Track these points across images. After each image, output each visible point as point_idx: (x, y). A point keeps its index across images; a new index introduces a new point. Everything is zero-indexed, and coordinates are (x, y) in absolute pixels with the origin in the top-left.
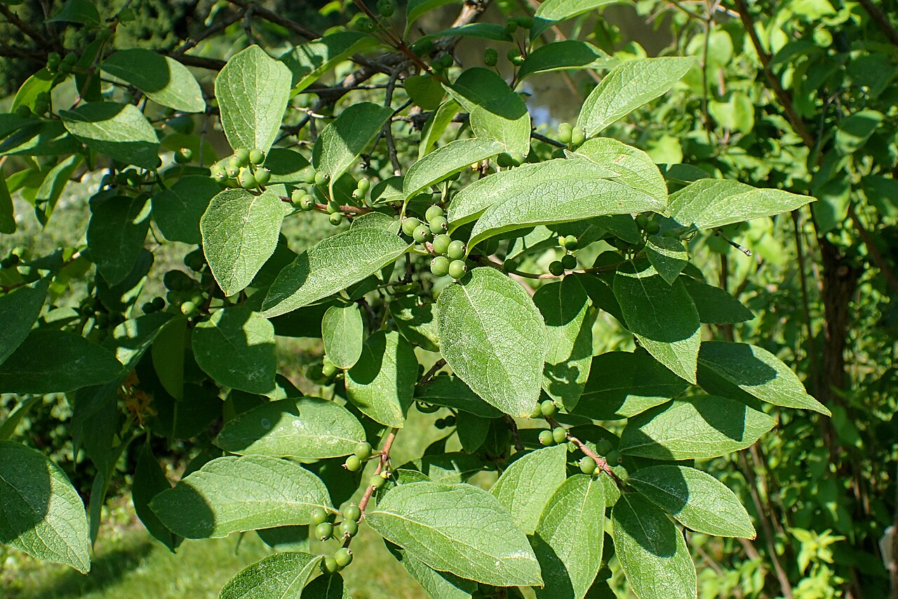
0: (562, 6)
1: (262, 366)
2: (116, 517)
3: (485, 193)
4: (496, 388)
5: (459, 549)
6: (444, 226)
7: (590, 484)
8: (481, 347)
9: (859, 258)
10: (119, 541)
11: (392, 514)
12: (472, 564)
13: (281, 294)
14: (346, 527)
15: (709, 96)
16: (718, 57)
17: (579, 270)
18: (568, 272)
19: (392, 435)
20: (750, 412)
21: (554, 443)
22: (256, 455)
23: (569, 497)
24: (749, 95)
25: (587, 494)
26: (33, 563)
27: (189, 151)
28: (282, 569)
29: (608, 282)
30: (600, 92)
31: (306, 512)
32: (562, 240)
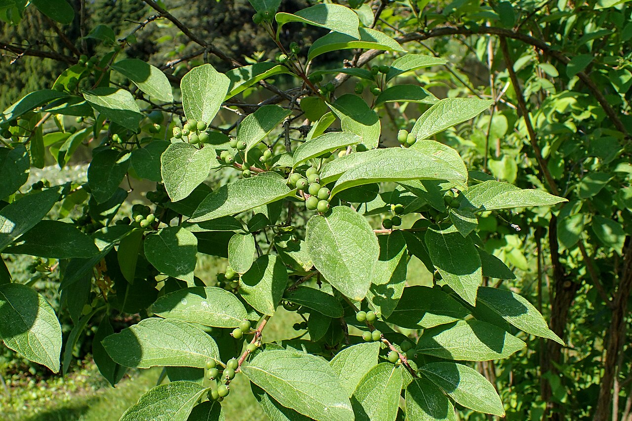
0: (408, 63)
1: (187, 263)
2: (68, 386)
3: (346, 165)
4: (341, 280)
5: (301, 396)
6: (317, 180)
7: (393, 370)
8: (333, 254)
9: (579, 277)
10: (68, 402)
11: (259, 369)
12: (308, 407)
13: (206, 209)
14: (227, 372)
15: (489, 156)
16: (497, 131)
17: (402, 227)
18: (395, 228)
19: (265, 321)
20: (508, 336)
21: (371, 341)
22: (175, 319)
23: (378, 376)
24: (515, 159)
25: (391, 376)
26: (11, 408)
27: (159, 126)
28: (182, 391)
29: (420, 239)
30: (429, 114)
31: (202, 360)
32: (393, 207)
